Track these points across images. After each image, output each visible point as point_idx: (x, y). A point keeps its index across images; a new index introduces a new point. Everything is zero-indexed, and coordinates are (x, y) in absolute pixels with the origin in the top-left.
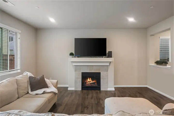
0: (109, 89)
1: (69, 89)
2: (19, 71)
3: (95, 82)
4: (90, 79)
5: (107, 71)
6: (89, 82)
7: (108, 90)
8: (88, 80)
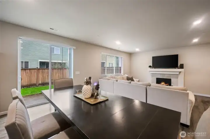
2: (123, 74)
4: (164, 83)
5: (178, 78)
8: (162, 83)
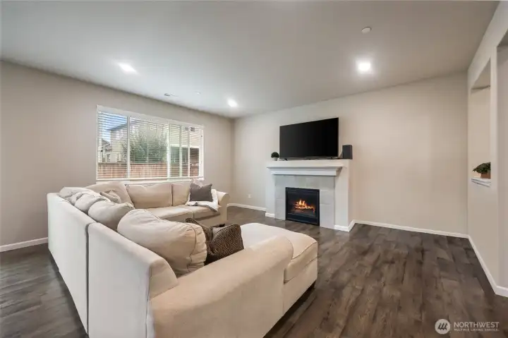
0: (336, 227)
1: (267, 214)
3: (312, 209)
4: (304, 202)
6: (301, 206)
7: (335, 229)
8: (300, 203)
